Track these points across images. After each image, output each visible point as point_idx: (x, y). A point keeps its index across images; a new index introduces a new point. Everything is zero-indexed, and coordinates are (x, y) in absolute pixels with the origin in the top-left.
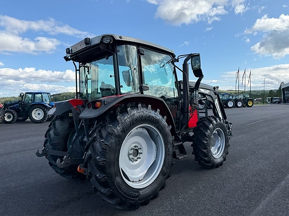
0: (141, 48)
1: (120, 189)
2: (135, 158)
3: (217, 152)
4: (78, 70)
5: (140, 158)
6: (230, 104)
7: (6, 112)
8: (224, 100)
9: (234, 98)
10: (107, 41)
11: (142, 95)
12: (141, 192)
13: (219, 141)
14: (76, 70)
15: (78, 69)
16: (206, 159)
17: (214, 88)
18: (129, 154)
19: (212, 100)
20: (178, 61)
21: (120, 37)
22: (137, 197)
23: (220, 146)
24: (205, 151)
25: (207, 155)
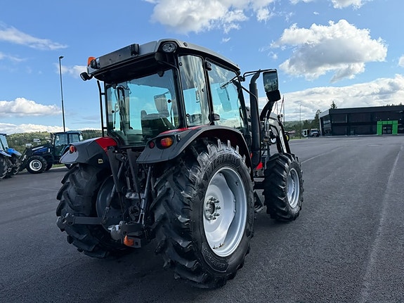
1: (207, 259)
2: (213, 216)
3: (292, 200)
4: (103, 94)
5: (218, 215)
10: (169, 49)
11: (213, 127)
12: (228, 261)
13: (292, 186)
14: (101, 94)
15: (103, 91)
16: (284, 209)
17: (279, 117)
18: (205, 211)
19: (276, 133)
21: (185, 44)
22: (225, 269)
23: (294, 192)
24: (282, 199)
25: (284, 205)
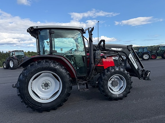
0: (52, 30)
3: (119, 90)
5: (49, 88)
11: (51, 56)
13: (121, 83)
17: (128, 46)
18: (42, 86)
21: (37, 27)
22: (40, 106)
23: (123, 87)
24: (102, 88)
25: (104, 91)
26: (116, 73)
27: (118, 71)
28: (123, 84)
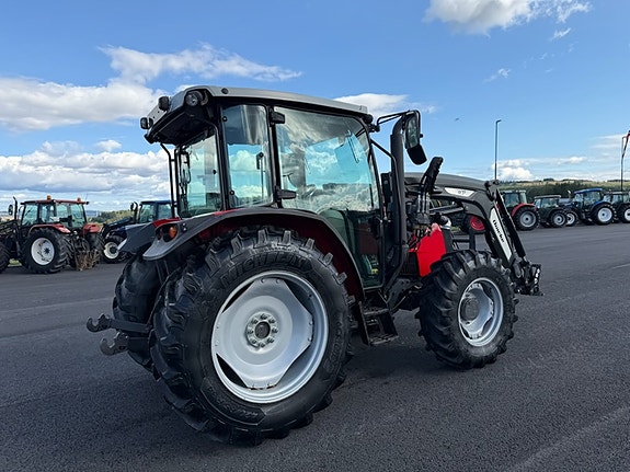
0: (276, 109)
1: (214, 402)
2: (262, 341)
3: (483, 333)
4: (173, 160)
5: (272, 341)
6: (604, 215)
7: (107, 241)
8: (588, 207)
9: (616, 199)
10: (193, 101)
11: (279, 211)
12: (266, 411)
13: (487, 308)
14: (170, 160)
16: (446, 347)
17: (487, 185)
18: (247, 333)
19: (479, 213)
20: (377, 129)
21: (224, 91)
22: (256, 420)
23: (491, 319)
24: (442, 329)
25: (447, 339)
26: (479, 272)
27: (484, 267)
28: (493, 311)
